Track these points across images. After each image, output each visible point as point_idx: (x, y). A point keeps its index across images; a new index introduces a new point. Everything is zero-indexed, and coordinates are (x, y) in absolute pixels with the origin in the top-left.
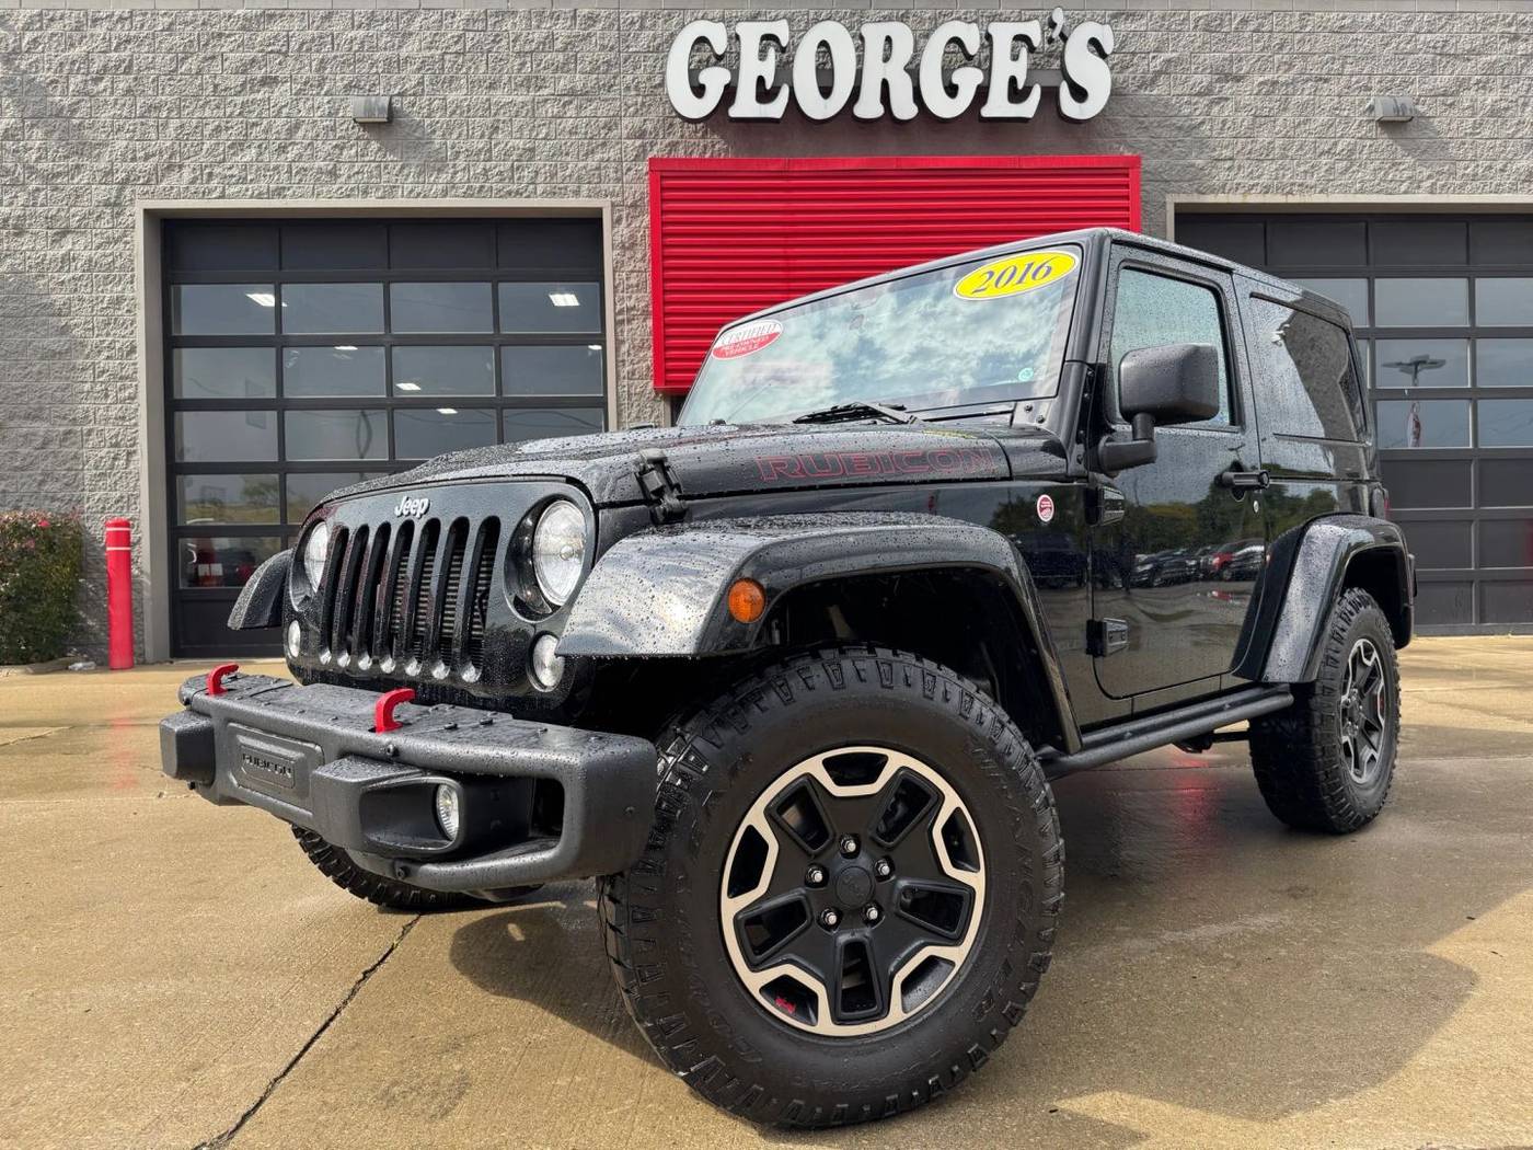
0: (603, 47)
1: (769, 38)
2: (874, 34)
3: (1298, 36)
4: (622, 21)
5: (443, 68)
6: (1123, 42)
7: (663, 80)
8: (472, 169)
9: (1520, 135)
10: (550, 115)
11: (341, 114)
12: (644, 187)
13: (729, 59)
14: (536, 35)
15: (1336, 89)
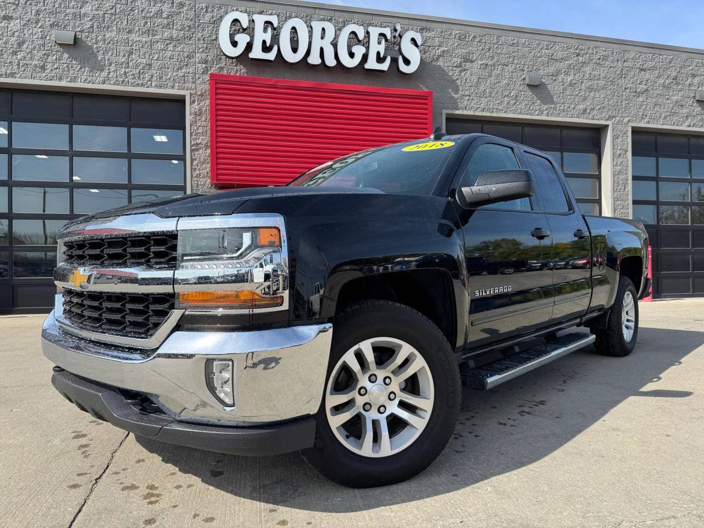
0: (187, 19)
1: (268, 23)
2: (317, 26)
3: (496, 46)
4: (197, 7)
5: (104, 20)
6: (425, 41)
7: (217, 37)
8: (118, 71)
9: (580, 95)
10: (159, 48)
11: (47, 39)
12: (207, 87)
13: (249, 30)
14: (153, 10)
15: (511, 69)
